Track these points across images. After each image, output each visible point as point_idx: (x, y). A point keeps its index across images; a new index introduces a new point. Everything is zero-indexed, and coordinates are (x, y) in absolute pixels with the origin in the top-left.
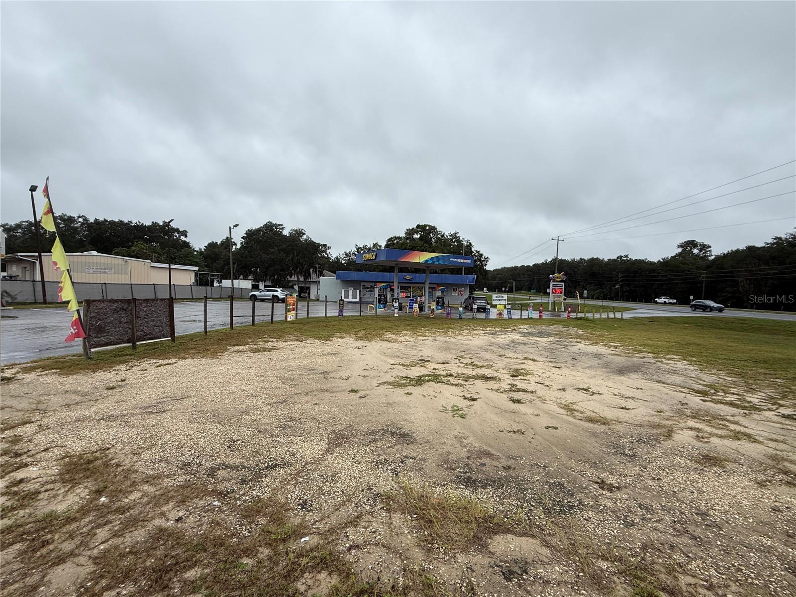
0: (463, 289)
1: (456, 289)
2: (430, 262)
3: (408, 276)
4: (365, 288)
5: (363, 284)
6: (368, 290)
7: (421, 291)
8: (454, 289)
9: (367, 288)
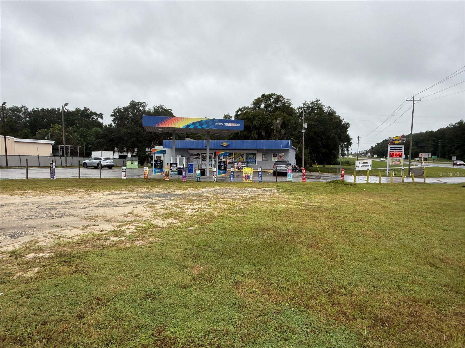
0: (283, 154)
1: (276, 154)
2: (192, 127)
3: (225, 143)
4: (192, 155)
5: (190, 151)
6: (195, 157)
7: (242, 157)
8: (274, 154)
9: (194, 155)
